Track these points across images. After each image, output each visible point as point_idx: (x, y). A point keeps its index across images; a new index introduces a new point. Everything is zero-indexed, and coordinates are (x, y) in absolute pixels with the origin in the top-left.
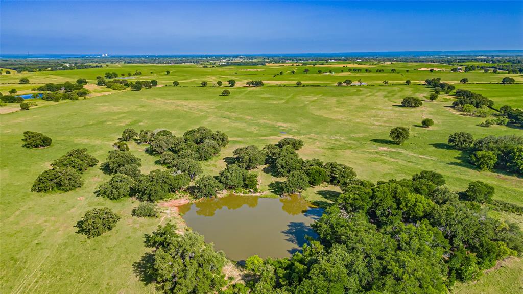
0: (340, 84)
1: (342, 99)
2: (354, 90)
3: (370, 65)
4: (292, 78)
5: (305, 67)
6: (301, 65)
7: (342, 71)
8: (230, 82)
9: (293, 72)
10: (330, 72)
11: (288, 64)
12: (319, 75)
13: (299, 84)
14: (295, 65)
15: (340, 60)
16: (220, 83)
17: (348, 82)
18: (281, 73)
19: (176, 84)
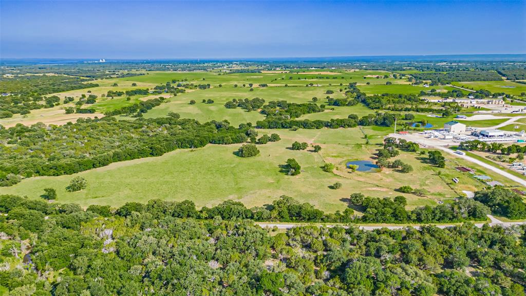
0: (307, 86)
1: (305, 92)
2: (312, 88)
3: (338, 72)
4: (283, 83)
5: (291, 75)
6: (288, 72)
7: (313, 78)
8: (250, 84)
9: (283, 79)
10: (305, 79)
11: (278, 71)
12: (299, 80)
13: (286, 86)
14: (284, 72)
16: (244, 86)
17: (312, 84)
18: (276, 79)
19: (220, 86)
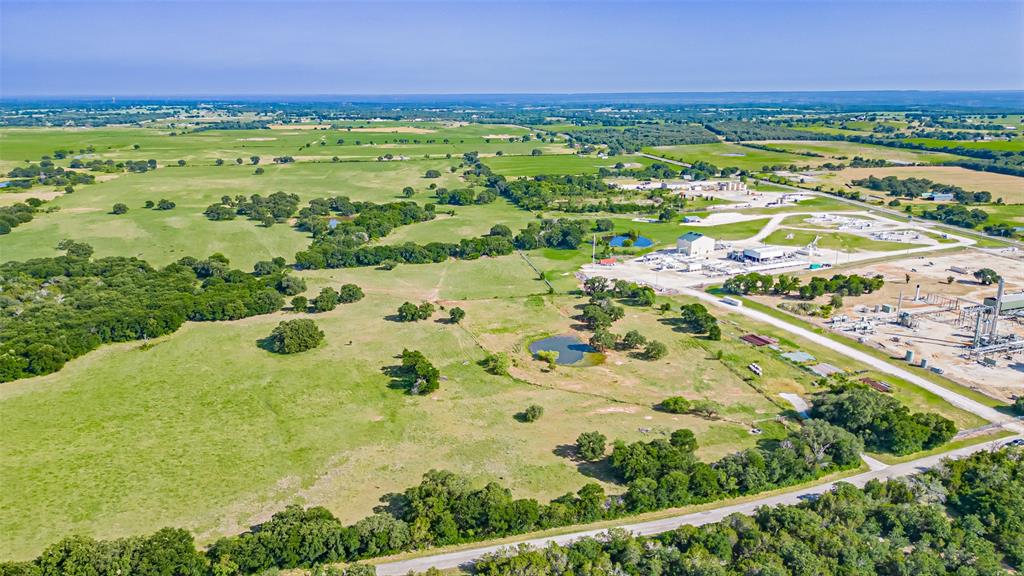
0: (380, 159)
1: (381, 173)
2: (393, 165)
3: (431, 129)
4: (325, 152)
5: (337, 134)
6: (328, 127)
7: (386, 142)
8: (252, 159)
9: (323, 143)
10: (371, 143)
11: (307, 125)
12: (358, 147)
13: (335, 159)
14: (319, 127)
15: (389, 118)
16: (240, 161)
17: (389, 157)
18: (308, 145)
19: (182, 163)
